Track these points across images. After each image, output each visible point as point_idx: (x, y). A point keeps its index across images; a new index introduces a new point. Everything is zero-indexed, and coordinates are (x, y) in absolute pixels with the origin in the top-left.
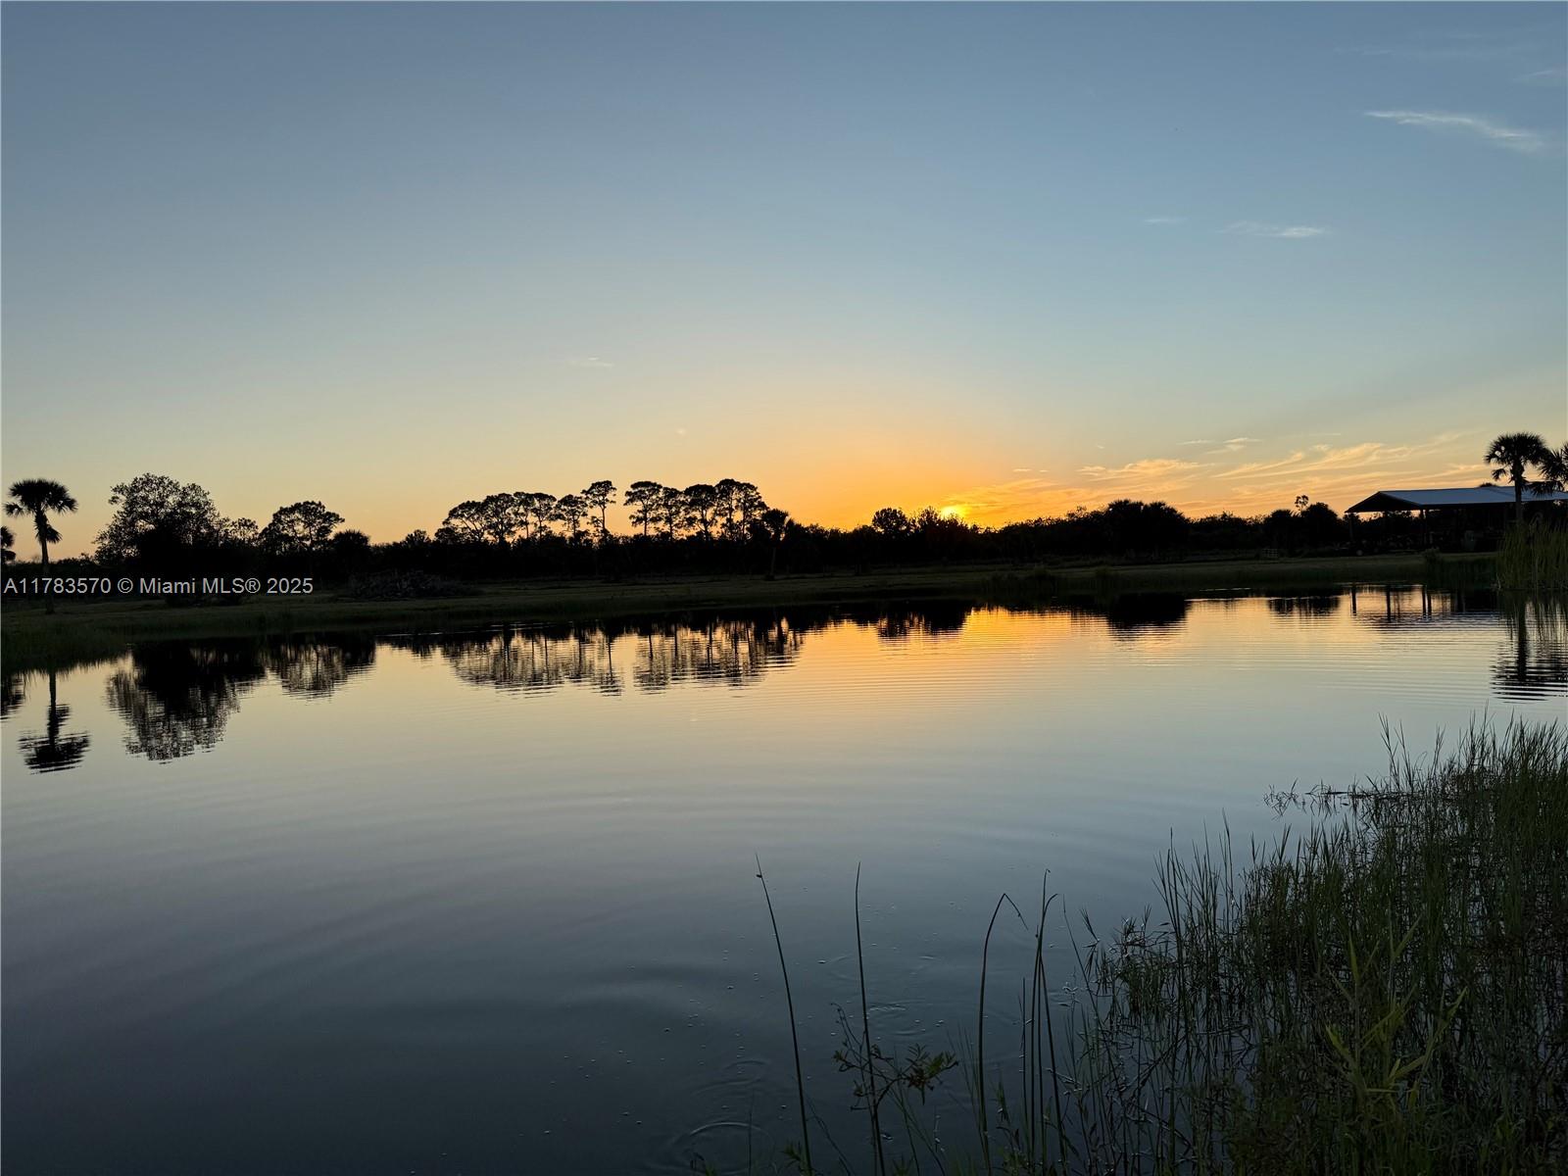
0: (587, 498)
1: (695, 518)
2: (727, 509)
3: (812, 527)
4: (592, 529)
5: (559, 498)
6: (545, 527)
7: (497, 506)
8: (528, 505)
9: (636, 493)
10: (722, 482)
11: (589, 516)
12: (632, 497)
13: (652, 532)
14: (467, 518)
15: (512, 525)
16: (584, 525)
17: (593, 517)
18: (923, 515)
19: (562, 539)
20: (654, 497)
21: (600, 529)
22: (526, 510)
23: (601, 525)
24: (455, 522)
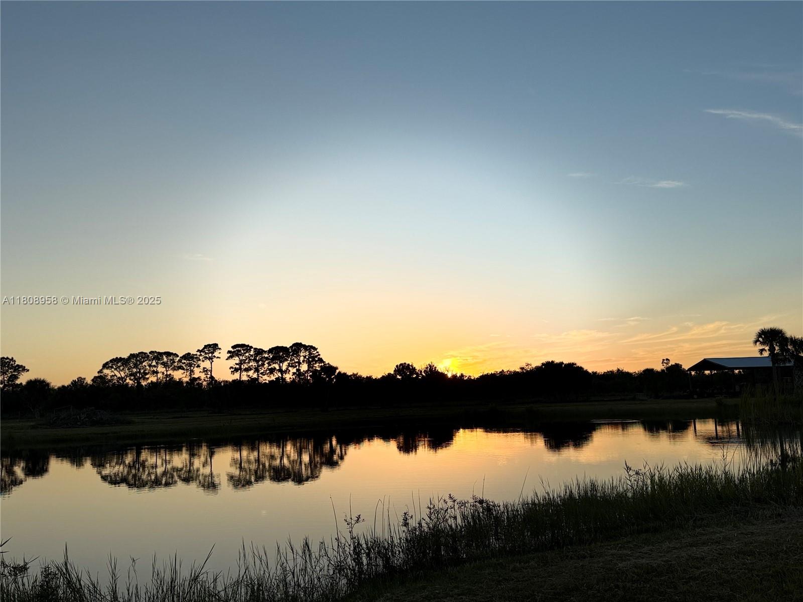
0: (201, 355)
1: (275, 368)
2: (296, 362)
3: (354, 375)
4: (203, 376)
5: (181, 355)
6: (170, 374)
7: (137, 361)
8: (159, 359)
9: (234, 351)
10: (294, 345)
11: (202, 368)
12: (232, 354)
13: (245, 378)
14: (116, 369)
15: (147, 374)
16: (197, 373)
17: (204, 368)
18: (427, 368)
19: (180, 382)
20: (247, 354)
21: (209, 376)
22: (157, 363)
23: (209, 373)
24: (106, 371)
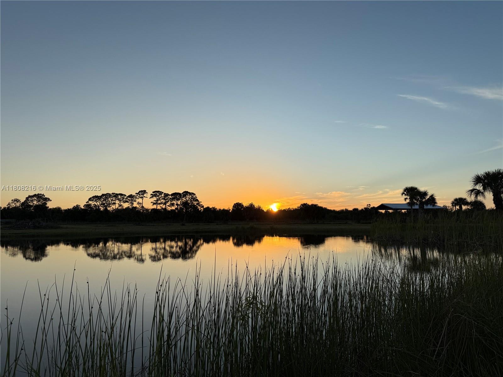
0: (137, 196)
1: (174, 204)
4: (138, 206)
5: (127, 195)
6: (122, 205)
7: (105, 197)
8: (116, 197)
9: (154, 194)
10: (184, 192)
11: (137, 202)
13: (159, 207)
14: (95, 201)
15: (110, 204)
18: (249, 205)
19: (128, 209)
20: (160, 196)
23: (141, 205)
24: (90, 202)
